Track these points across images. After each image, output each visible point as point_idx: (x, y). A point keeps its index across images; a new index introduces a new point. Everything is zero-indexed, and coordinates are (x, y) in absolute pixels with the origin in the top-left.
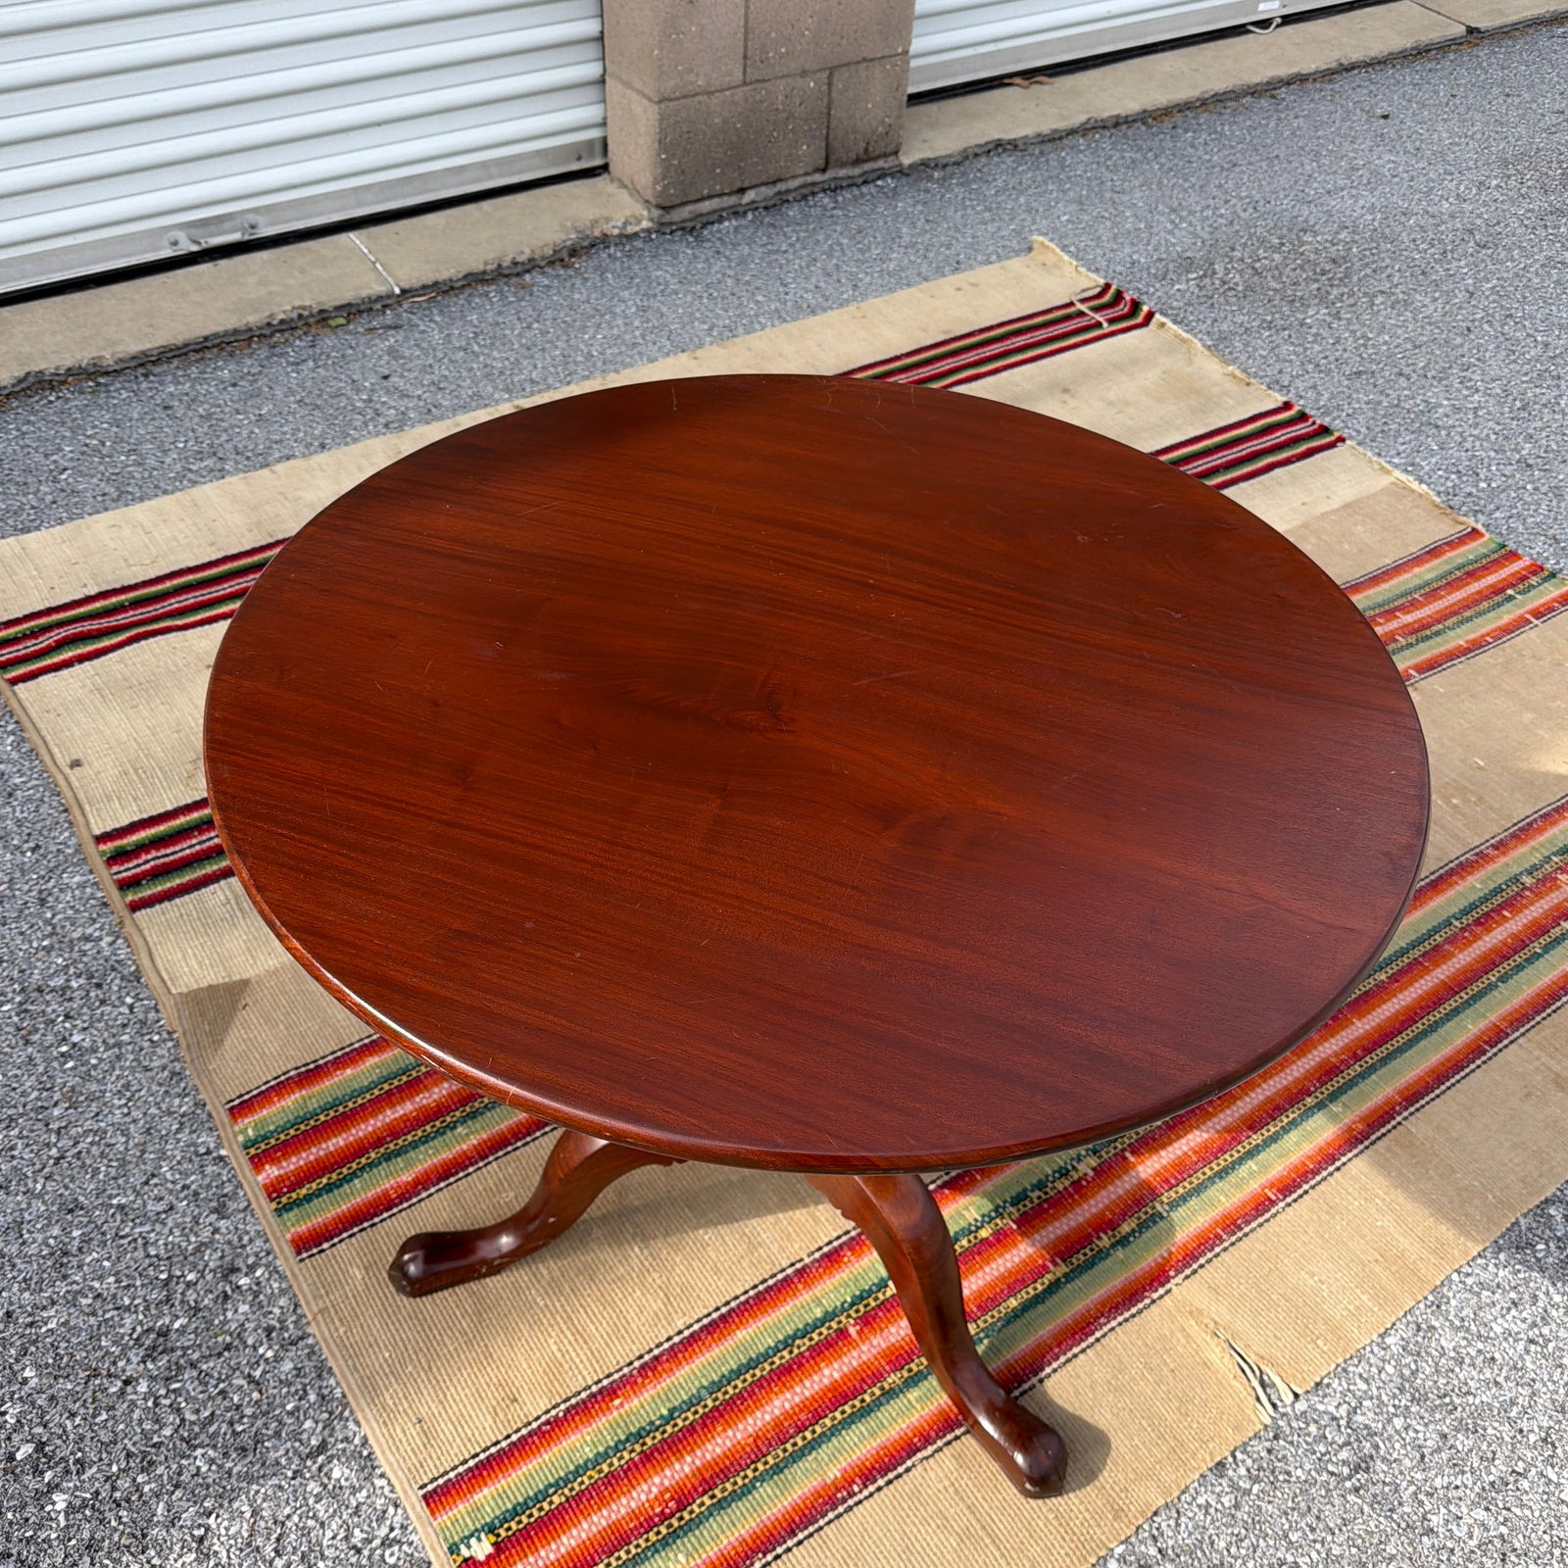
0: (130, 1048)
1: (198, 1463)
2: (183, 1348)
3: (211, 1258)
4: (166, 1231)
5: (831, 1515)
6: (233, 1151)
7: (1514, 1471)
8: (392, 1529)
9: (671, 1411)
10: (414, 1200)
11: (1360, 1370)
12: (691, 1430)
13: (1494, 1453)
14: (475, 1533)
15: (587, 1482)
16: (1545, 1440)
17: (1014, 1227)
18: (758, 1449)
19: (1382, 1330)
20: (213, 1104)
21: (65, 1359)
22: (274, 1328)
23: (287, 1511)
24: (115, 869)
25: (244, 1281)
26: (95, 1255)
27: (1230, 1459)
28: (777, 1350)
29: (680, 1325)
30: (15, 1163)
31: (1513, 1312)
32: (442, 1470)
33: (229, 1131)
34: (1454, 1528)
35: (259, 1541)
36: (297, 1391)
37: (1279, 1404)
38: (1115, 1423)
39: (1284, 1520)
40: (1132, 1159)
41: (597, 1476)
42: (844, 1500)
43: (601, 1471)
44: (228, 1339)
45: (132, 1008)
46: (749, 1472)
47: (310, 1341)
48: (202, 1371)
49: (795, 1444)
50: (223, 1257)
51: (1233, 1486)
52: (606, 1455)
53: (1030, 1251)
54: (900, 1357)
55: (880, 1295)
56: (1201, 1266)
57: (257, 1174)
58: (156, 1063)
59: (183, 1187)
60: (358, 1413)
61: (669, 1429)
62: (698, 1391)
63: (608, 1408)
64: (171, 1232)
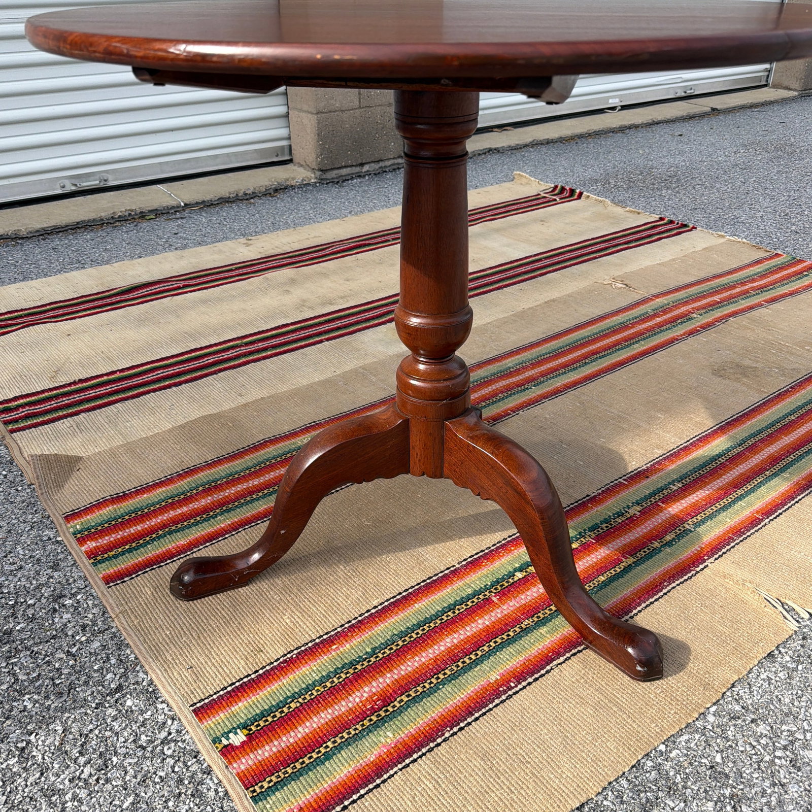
1: (25, 703)
2: (21, 640)
3: (46, 592)
4: (17, 579)
5: (497, 701)
6: (65, 536)
8: (170, 734)
9: (374, 649)
12: (389, 658)
14: (234, 730)
15: (315, 694)
17: (594, 541)
18: (438, 666)
20: (55, 515)
22: (87, 625)
23: (91, 727)
25: (68, 602)
27: (777, 652)
28: (443, 612)
29: (375, 603)
32: (207, 695)
33: (64, 527)
35: (68, 748)
36: (102, 658)
37: (800, 620)
38: (691, 637)
40: (663, 505)
41: (322, 690)
42: (505, 692)
43: (325, 687)
44: (54, 633)
45: (5, 476)
46: (433, 680)
47: (113, 630)
48: (33, 651)
49: (464, 662)
50: (55, 590)
51: (784, 667)
52: (328, 677)
53: (607, 552)
54: (530, 611)
55: (510, 580)
56: (724, 553)
57: (81, 546)
58: (19, 499)
59: (30, 557)
60: (147, 667)
61: (373, 659)
62: (391, 637)
63: (328, 651)
64: (20, 580)
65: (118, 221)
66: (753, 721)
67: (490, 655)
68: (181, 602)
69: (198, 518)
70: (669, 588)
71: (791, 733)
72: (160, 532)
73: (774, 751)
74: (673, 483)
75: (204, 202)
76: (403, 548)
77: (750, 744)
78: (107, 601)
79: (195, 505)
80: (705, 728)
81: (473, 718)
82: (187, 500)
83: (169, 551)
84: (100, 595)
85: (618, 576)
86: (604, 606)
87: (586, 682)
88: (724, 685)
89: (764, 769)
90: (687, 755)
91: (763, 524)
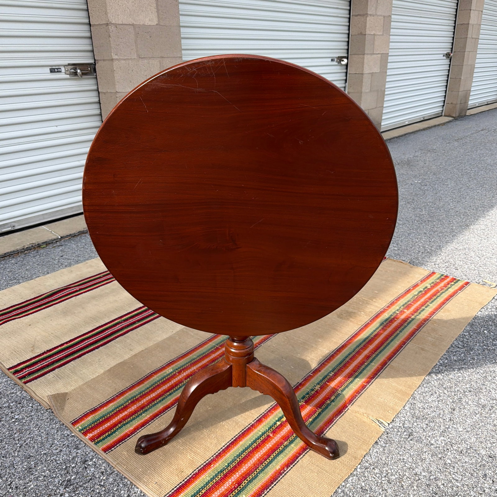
0: (35, 416)
2: (76, 483)
3: (78, 460)
5: (281, 477)
6: (76, 433)
7: (446, 428)
9: (228, 464)
10: (136, 433)
11: (401, 415)
12: (235, 467)
13: (440, 425)
15: (210, 485)
16: (450, 420)
17: (304, 404)
18: (255, 467)
19: (403, 406)
20: (66, 423)
21: (39, 494)
22: (103, 472)
24: (16, 375)
25: (90, 463)
26: (40, 467)
27: (378, 441)
28: (252, 444)
29: (223, 444)
30: (6, 450)
31: (432, 396)
32: (167, 493)
33: (73, 428)
34: (438, 442)
36: (116, 485)
37: (385, 427)
38: (347, 439)
39: (397, 450)
40: (328, 384)
41: (213, 483)
42: (283, 473)
43: (213, 482)
44: (90, 477)
45: (32, 407)
46: (255, 472)
47: (116, 472)
48: (84, 487)
49: (265, 464)
50: (81, 459)
51: (381, 446)
52: (213, 478)
53: (310, 408)
54: (286, 438)
55: (275, 426)
56: (354, 402)
57: (86, 436)
58: (44, 418)
59: (63, 445)
60: (138, 486)
61: (229, 468)
62: (234, 458)
63: (210, 468)
64: (63, 456)
65: (27, 250)
66: (373, 468)
67: (275, 459)
68: (141, 456)
69: (134, 416)
70: (336, 420)
71: (387, 471)
72: (120, 425)
73: (382, 478)
74: (330, 373)
75: (70, 235)
76: (228, 418)
77: (373, 477)
78: (108, 460)
79: (130, 410)
80: (357, 474)
81: (274, 484)
82: (126, 408)
83: (127, 433)
84: (104, 458)
85: (316, 418)
86: (314, 431)
87: (312, 464)
88: (362, 457)
89: (379, 485)
90: (352, 485)
91: (367, 387)
